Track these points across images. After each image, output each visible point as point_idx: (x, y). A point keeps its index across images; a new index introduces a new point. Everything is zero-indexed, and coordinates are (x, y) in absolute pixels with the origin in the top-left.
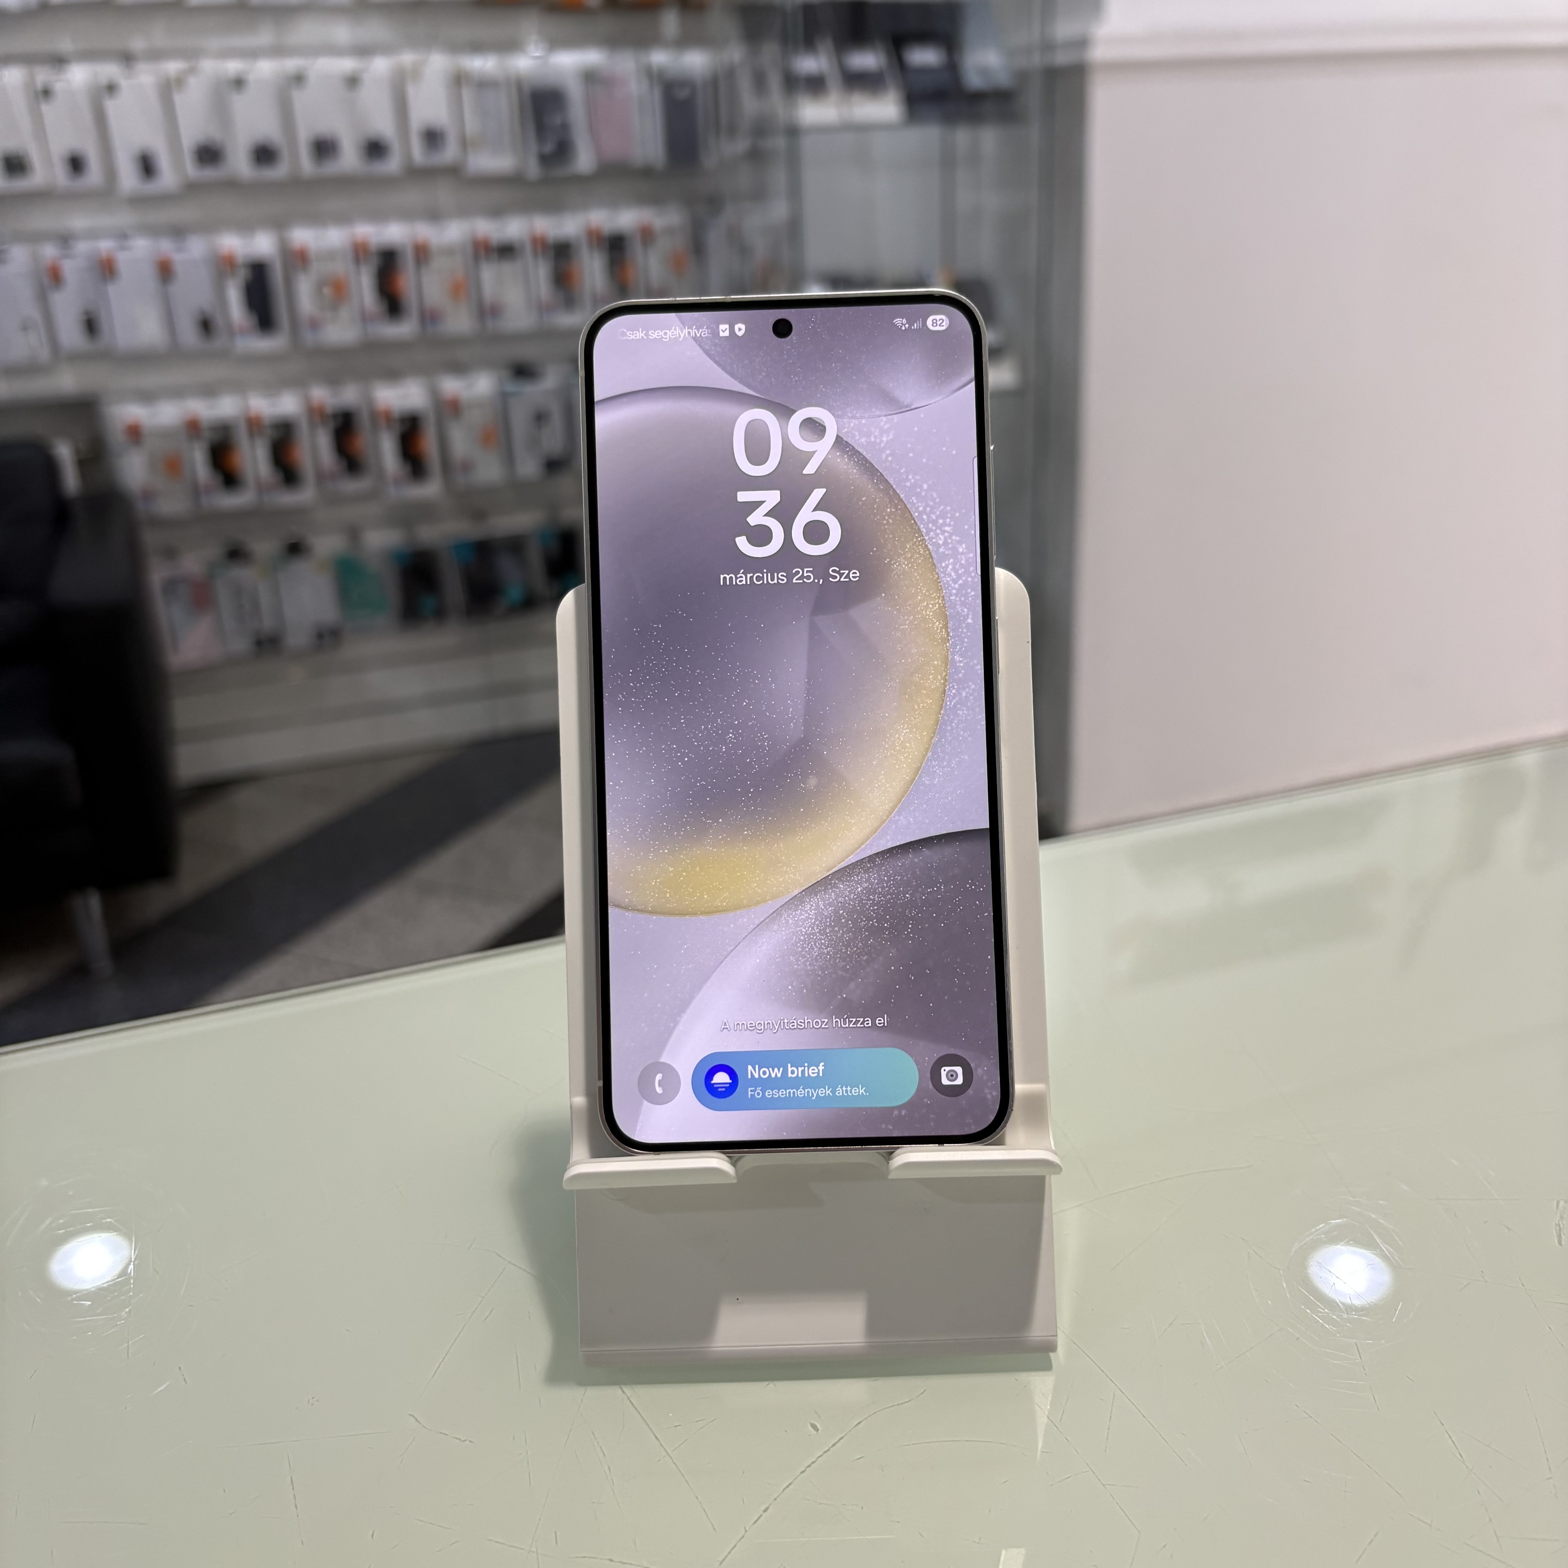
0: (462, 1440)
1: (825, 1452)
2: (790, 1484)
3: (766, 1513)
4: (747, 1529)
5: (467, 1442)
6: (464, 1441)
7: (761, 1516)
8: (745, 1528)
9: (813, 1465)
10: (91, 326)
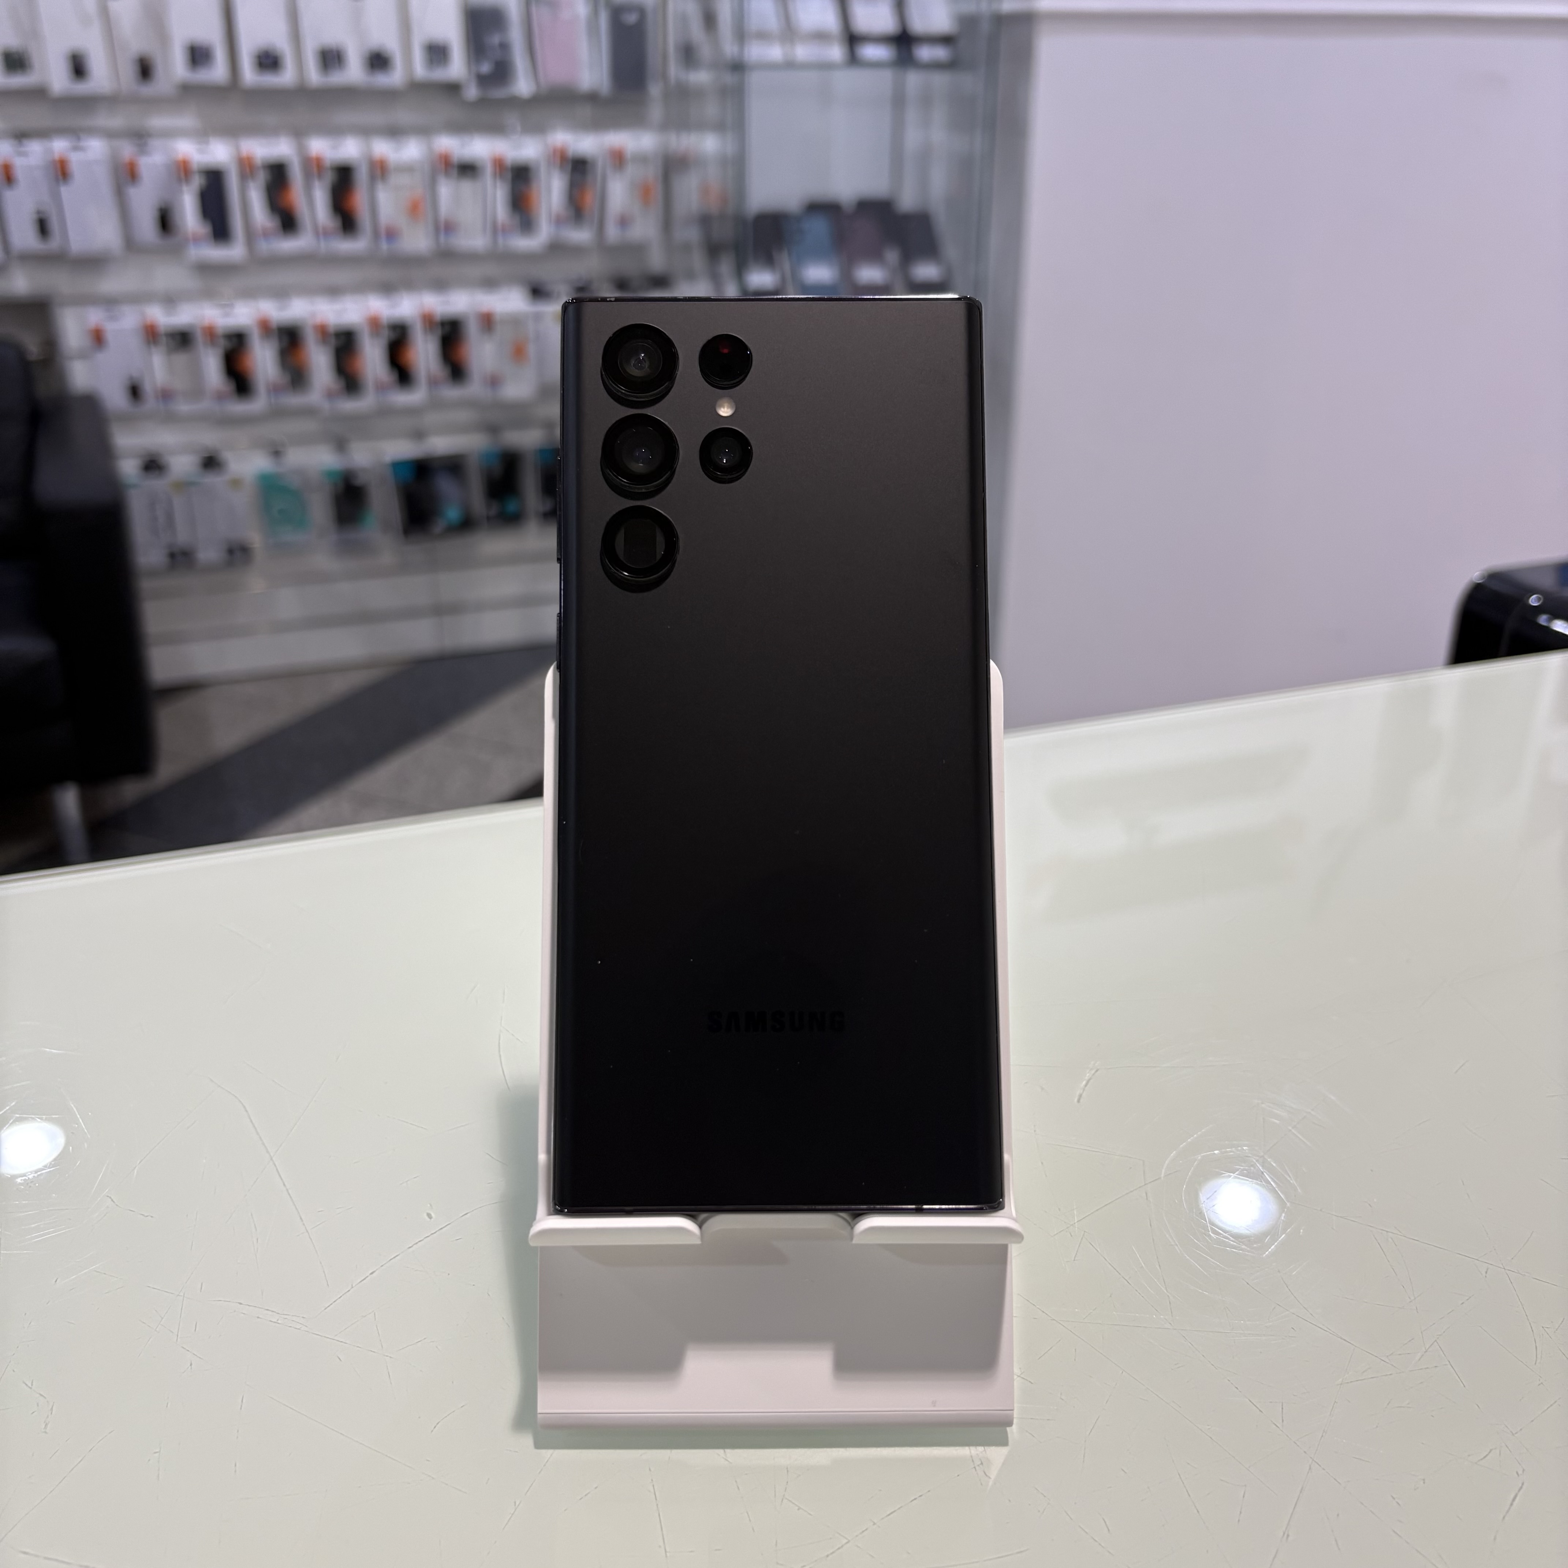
0: (146, 1215)
1: (432, 1234)
2: (397, 1256)
3: (371, 1275)
4: (354, 1285)
5: (149, 1218)
6: (147, 1216)
7: (367, 1277)
8: (352, 1285)
9: (419, 1243)
10: (43, 227)
